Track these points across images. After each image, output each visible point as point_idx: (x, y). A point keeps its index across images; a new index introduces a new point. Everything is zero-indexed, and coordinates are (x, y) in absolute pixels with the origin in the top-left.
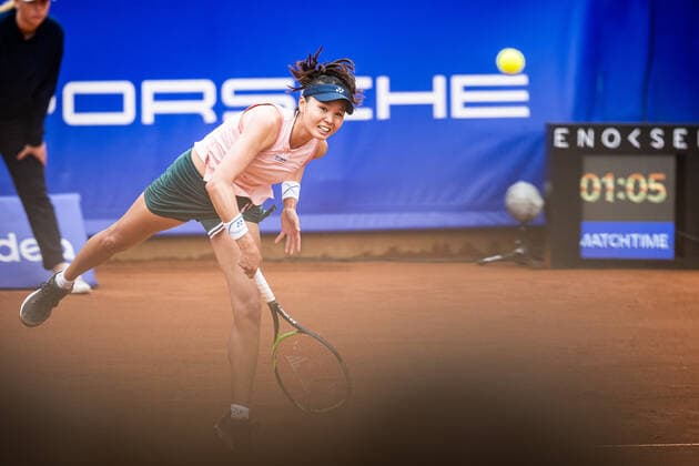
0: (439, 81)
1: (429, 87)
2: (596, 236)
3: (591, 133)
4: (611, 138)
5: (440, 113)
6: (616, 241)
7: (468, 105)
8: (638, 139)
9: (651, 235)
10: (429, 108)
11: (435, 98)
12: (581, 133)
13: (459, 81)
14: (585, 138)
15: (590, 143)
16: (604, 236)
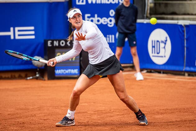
0: (12, 29)
1: (9, 31)
2: (60, 70)
3: (57, 42)
4: (63, 43)
5: (12, 38)
6: (65, 72)
7: (19, 35)
8: (70, 43)
9: (74, 69)
10: (10, 36)
11: (11, 33)
12: (55, 42)
13: (17, 29)
14: (56, 43)
15: (57, 45)
16: (62, 70)
